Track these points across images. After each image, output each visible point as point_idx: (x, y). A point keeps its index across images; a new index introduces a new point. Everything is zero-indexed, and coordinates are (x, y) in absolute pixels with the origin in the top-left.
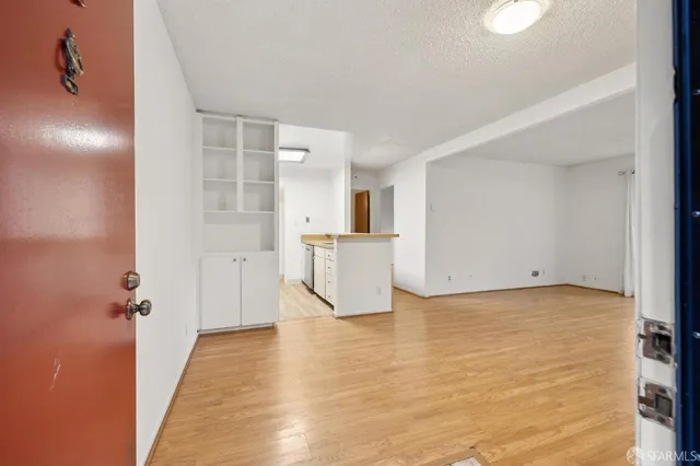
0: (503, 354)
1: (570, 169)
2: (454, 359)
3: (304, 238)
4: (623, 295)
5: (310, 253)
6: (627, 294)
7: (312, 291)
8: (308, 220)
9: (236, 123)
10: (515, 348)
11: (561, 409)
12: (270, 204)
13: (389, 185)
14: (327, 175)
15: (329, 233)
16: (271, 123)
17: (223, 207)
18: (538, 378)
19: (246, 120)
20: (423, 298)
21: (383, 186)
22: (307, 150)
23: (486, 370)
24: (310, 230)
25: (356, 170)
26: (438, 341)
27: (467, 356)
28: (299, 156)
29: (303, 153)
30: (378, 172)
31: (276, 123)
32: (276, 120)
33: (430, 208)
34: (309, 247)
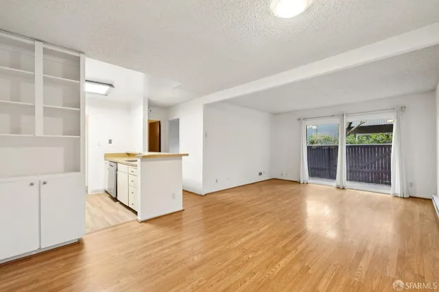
0: (262, 233)
1: (275, 115)
2: (236, 245)
3: (107, 156)
4: (299, 183)
5: (113, 169)
6: (302, 182)
7: (115, 200)
8: (110, 142)
9: (34, 46)
10: (267, 227)
11: (310, 271)
12: (75, 129)
13: (175, 118)
14: (128, 107)
15: (129, 151)
16: (77, 55)
17: (16, 130)
18: (288, 249)
19: (45, 46)
20: (201, 196)
21: (170, 119)
22: (111, 85)
23: (258, 250)
24: (112, 149)
25: (151, 106)
26: (221, 230)
27: (243, 240)
28: (103, 89)
29: (107, 88)
30: (167, 108)
31: (82, 56)
32: (82, 53)
33: (206, 135)
34: (112, 164)
